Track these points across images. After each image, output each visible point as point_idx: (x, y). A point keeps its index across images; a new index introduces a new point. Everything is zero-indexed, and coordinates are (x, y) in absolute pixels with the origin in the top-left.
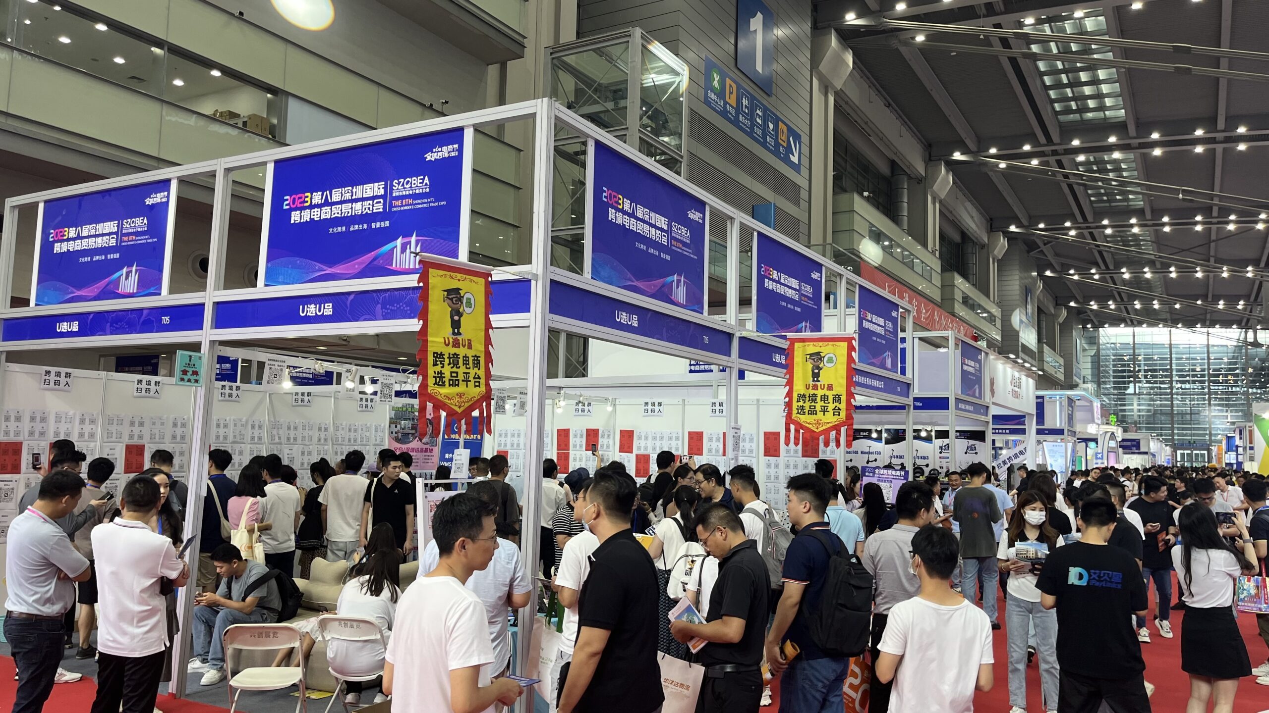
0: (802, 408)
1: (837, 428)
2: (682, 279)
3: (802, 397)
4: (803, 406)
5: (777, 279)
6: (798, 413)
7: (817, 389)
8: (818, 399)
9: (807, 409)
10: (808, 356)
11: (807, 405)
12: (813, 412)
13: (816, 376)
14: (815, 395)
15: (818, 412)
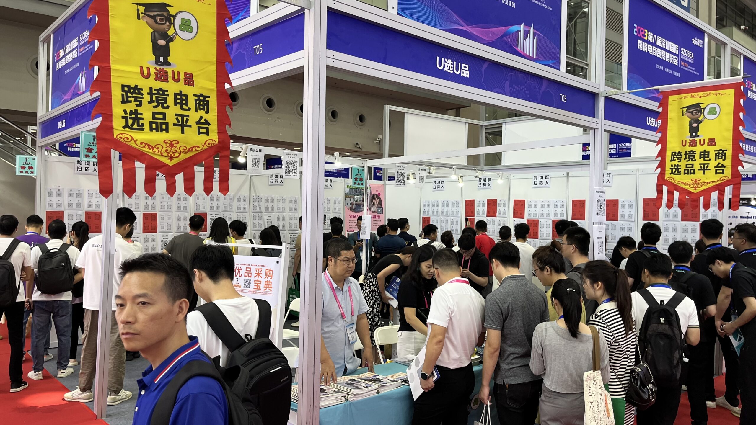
0: (677, 167)
1: (720, 188)
2: (532, 30)
3: (677, 155)
4: (678, 165)
5: (653, 41)
6: (672, 173)
7: (696, 146)
8: (697, 156)
9: (683, 168)
10: (685, 110)
11: (683, 164)
12: (690, 171)
13: (694, 130)
14: (693, 153)
15: (696, 171)
